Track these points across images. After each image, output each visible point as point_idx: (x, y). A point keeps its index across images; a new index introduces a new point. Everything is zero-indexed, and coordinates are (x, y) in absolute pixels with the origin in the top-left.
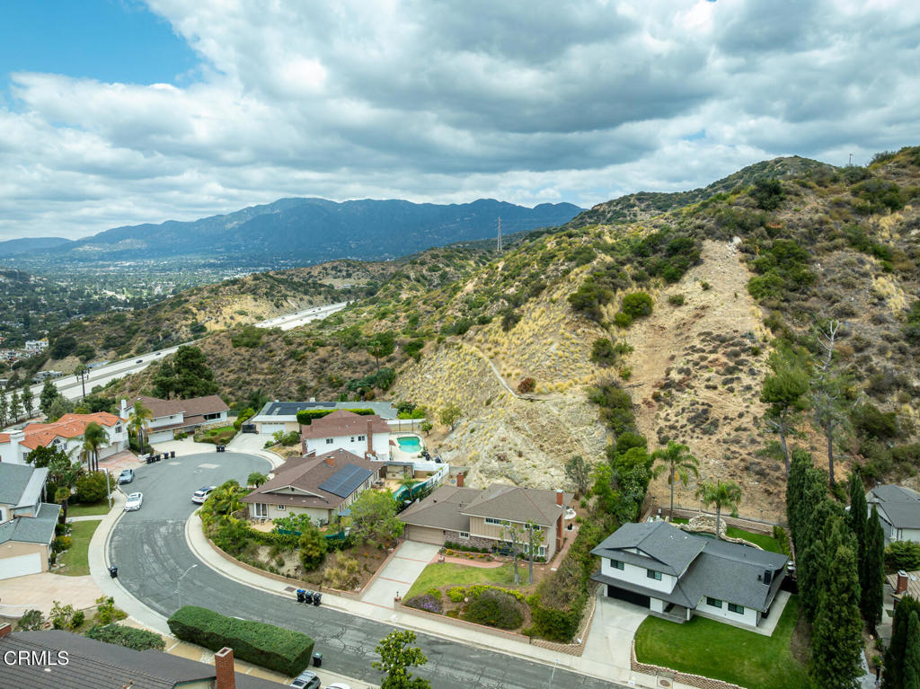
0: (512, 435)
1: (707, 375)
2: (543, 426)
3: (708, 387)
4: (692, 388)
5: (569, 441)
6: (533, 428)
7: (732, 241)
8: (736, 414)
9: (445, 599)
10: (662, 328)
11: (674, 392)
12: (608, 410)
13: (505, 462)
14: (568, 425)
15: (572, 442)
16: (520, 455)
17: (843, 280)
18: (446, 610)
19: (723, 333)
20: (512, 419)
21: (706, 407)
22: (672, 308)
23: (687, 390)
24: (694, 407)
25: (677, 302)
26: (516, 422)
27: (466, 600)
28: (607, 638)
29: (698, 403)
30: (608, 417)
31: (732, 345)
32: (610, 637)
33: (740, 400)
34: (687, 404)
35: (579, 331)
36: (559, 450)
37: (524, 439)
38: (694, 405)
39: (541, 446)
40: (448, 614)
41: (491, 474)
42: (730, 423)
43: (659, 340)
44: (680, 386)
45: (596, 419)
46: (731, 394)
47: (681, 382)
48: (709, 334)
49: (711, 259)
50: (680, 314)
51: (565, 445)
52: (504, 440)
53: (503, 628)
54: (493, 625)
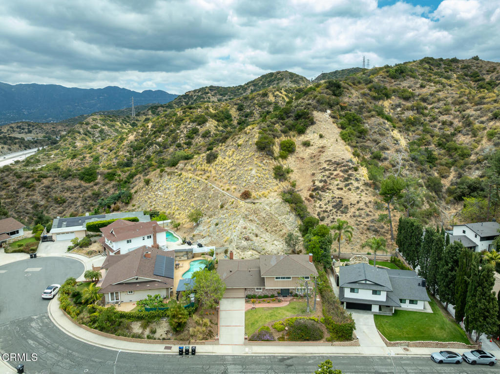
0: (248, 224)
1: (336, 183)
2: (264, 218)
3: (338, 189)
4: (330, 190)
5: (279, 225)
6: (259, 219)
7: (326, 112)
8: (356, 202)
9: (273, 331)
10: (303, 159)
11: (320, 192)
12: (293, 205)
13: (249, 241)
14: (277, 216)
15: (281, 225)
16: (257, 236)
17: (380, 132)
18: (276, 338)
19: (337, 160)
20: (246, 215)
21: (340, 199)
22: (305, 148)
23: (328, 191)
24: (334, 200)
25: (307, 144)
26: (249, 217)
27: (287, 328)
28: (364, 332)
29: (335, 197)
30: (295, 210)
31: (344, 166)
32: (365, 331)
33: (355, 194)
34: (330, 199)
35: (264, 162)
36: (276, 230)
37: (256, 226)
38: (333, 198)
39: (266, 229)
40: (279, 339)
41: (244, 249)
42: (354, 207)
43: (303, 166)
44: (323, 189)
45: (289, 211)
46: (350, 192)
47: (323, 187)
48: (330, 161)
49: (319, 121)
50: (309, 151)
51: (278, 227)
52: (245, 228)
53: (313, 340)
54: (308, 340)
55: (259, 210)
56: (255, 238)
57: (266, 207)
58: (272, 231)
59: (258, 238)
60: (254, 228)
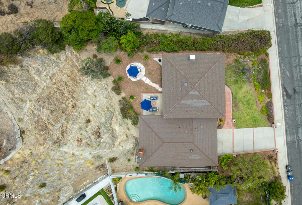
16: (88, 121)
55: (37, 122)
56: (93, 123)
57: (25, 110)
58: (73, 97)
59: (91, 119)
60: (76, 127)
